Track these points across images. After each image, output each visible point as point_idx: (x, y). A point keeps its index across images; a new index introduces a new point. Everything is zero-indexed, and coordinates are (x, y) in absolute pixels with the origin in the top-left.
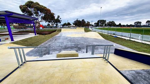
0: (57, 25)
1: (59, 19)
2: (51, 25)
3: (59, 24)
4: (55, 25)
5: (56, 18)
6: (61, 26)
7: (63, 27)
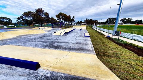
0: (72, 23)
1: (74, 19)
2: (68, 23)
3: (73, 23)
4: (70, 23)
5: (72, 18)
6: (75, 24)
7: (76, 25)
